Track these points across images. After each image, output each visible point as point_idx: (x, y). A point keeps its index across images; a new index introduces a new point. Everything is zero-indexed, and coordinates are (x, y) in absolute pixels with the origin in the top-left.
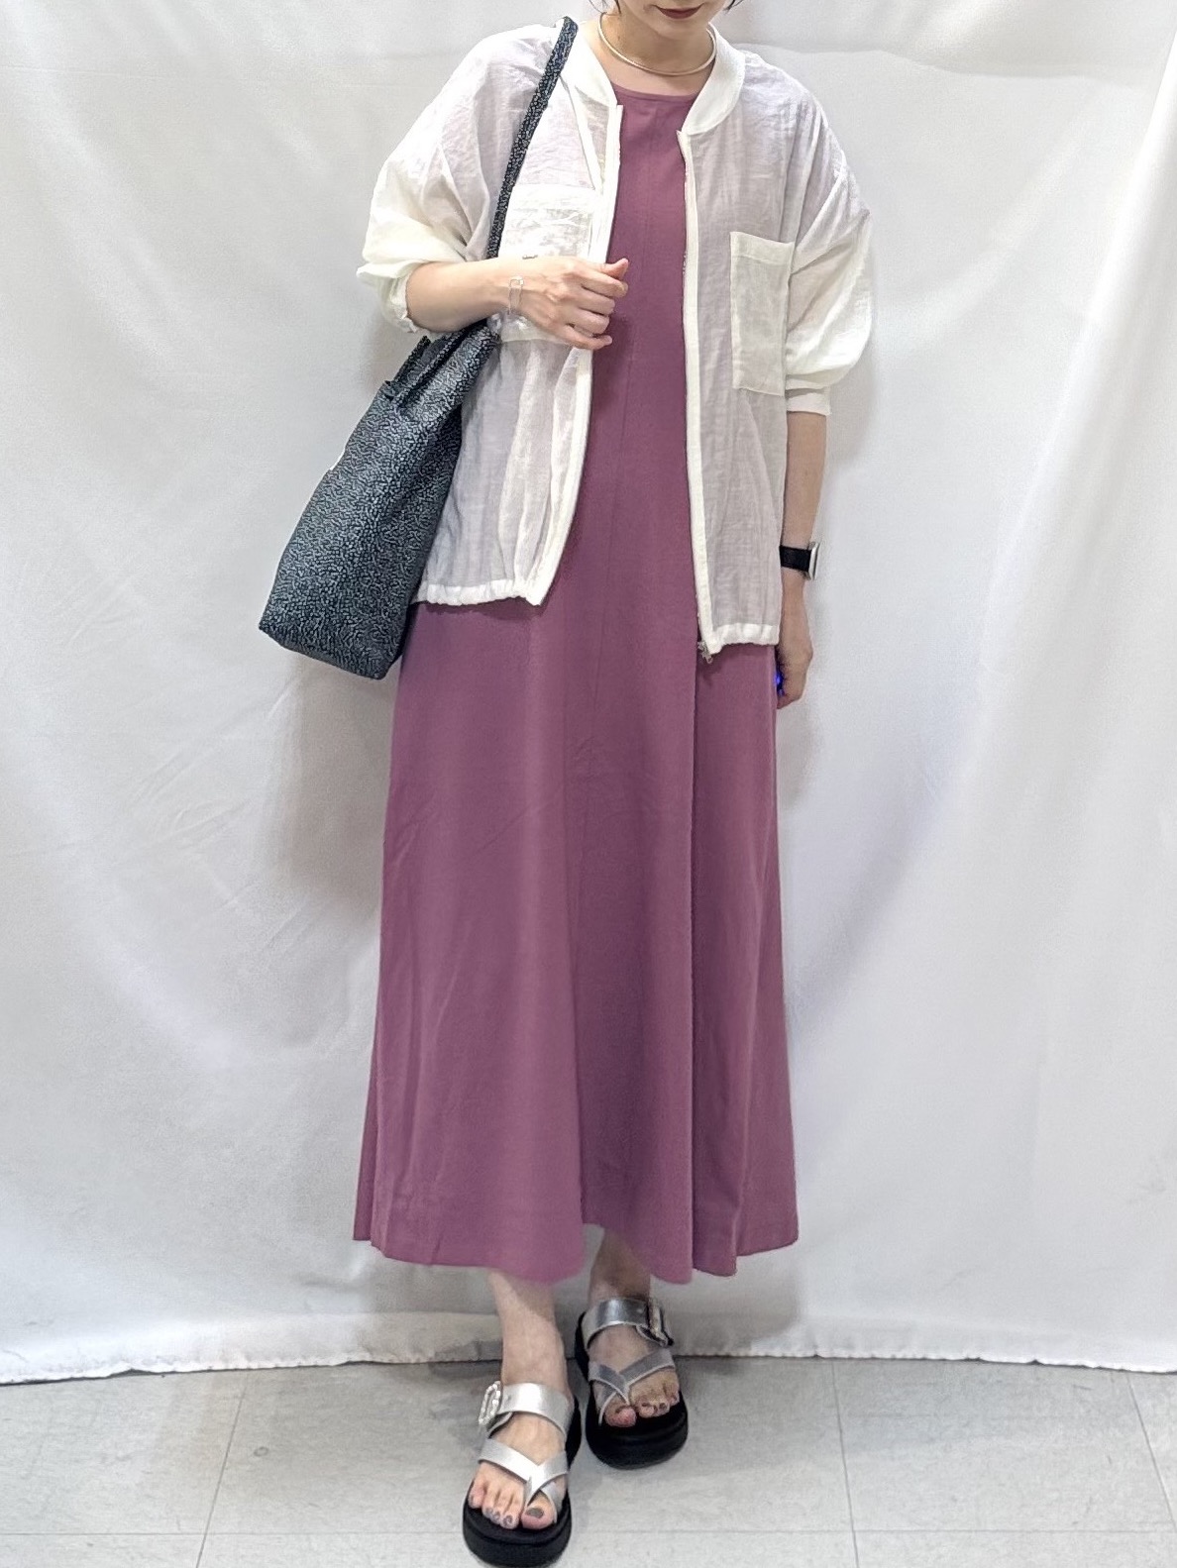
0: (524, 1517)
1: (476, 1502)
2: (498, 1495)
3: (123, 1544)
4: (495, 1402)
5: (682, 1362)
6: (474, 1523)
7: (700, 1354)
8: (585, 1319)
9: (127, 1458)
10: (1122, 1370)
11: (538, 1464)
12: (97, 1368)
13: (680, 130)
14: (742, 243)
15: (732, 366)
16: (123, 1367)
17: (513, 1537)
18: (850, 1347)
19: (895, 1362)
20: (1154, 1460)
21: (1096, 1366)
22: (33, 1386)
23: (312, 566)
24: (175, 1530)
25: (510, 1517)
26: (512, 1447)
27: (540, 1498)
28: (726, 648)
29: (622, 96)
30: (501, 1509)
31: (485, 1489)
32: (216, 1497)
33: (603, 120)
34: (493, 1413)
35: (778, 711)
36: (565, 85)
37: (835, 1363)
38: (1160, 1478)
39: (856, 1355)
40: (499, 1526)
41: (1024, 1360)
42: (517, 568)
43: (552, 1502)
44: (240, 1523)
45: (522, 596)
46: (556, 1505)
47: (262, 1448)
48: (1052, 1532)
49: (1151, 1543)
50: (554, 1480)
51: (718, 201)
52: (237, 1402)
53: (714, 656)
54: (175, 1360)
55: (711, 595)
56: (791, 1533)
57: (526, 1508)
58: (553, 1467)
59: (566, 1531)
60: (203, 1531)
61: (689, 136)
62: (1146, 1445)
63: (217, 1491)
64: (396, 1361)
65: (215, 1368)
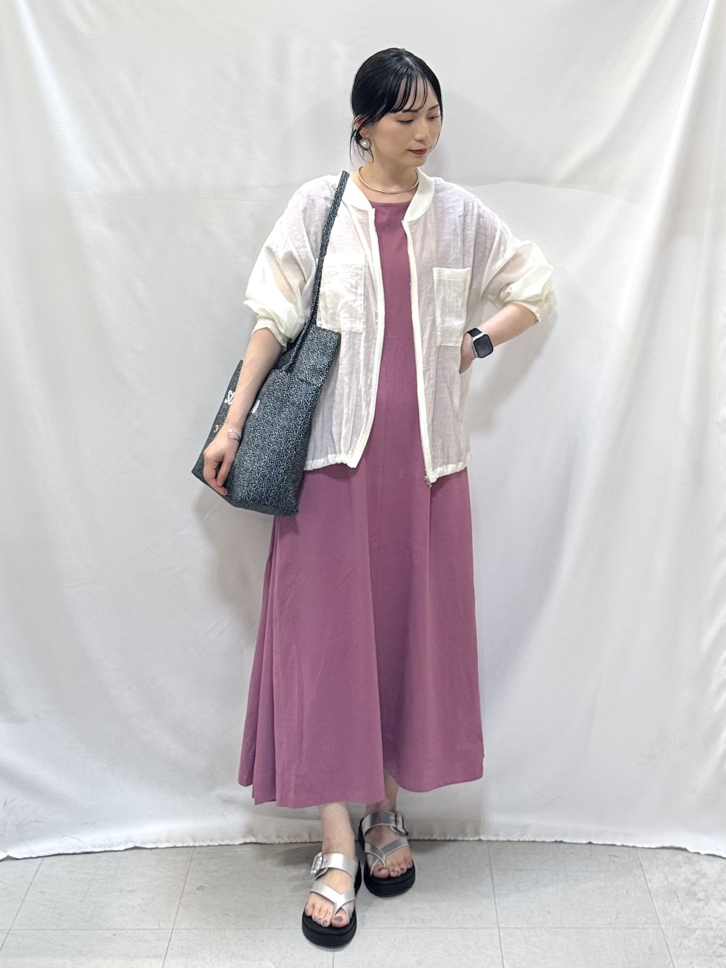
0: (333, 922)
1: (309, 914)
2: (320, 910)
3: (130, 935)
4: (319, 863)
5: (413, 843)
6: (308, 924)
7: (422, 838)
8: (364, 822)
9: (133, 891)
10: (634, 847)
11: (341, 894)
12: (118, 846)
13: (403, 220)
14: (440, 273)
15: (436, 335)
16: (131, 845)
17: (328, 931)
18: (497, 835)
19: (520, 843)
20: (650, 893)
21: (621, 844)
22: (85, 855)
23: (251, 458)
24: (157, 927)
25: (326, 921)
26: (328, 886)
27: (341, 911)
28: (439, 479)
29: (373, 205)
30: (322, 917)
31: (313, 906)
32: (178, 911)
33: (366, 218)
34: (318, 868)
36: (344, 204)
37: (489, 843)
38: (652, 901)
39: (500, 839)
40: (320, 925)
41: (584, 842)
42: (342, 449)
43: (348, 914)
44: (190, 924)
45: (344, 463)
46: (350, 916)
47: (201, 886)
48: (598, 928)
49: (648, 934)
50: (349, 902)
51: (425, 253)
52: (188, 863)
53: (432, 484)
54: (157, 842)
55: (431, 453)
56: (467, 929)
57: (334, 917)
58: (348, 896)
59: (354, 927)
60: (172, 928)
61: (408, 222)
62: (646, 884)
63: (178, 908)
64: (268, 842)
65: (177, 846)
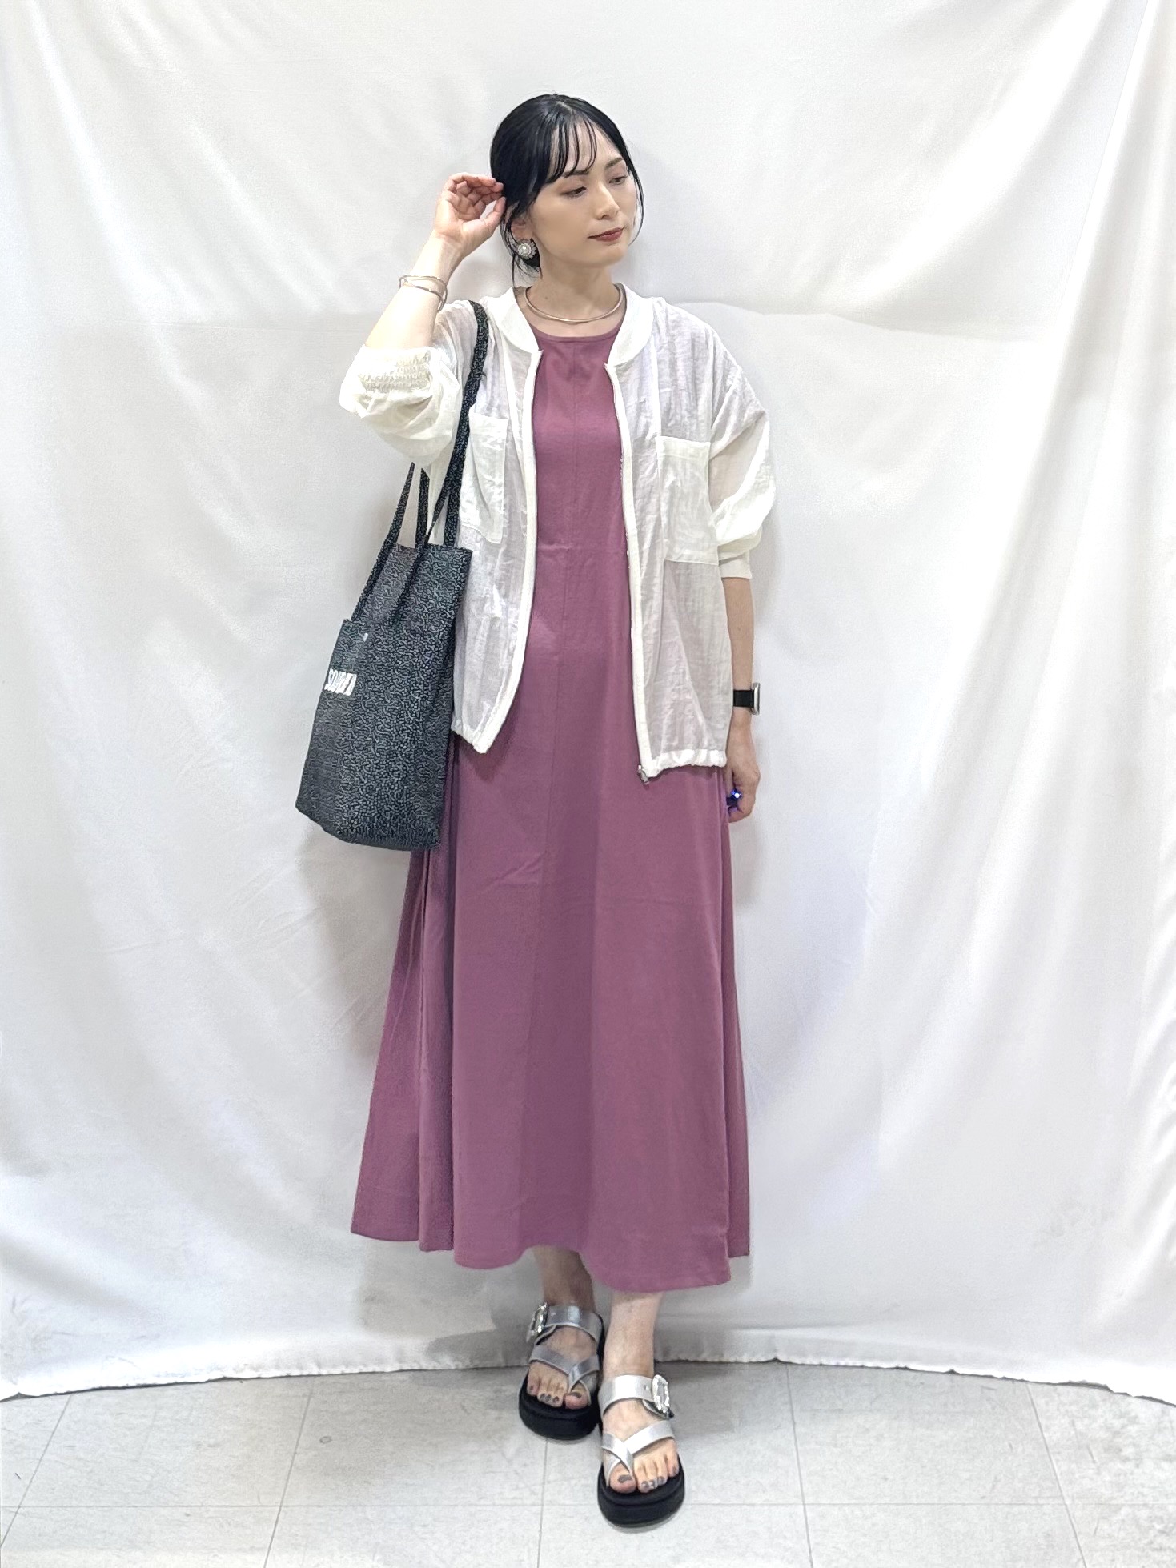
1: (533, 1391)
3: (214, 1515)
6: (530, 1407)
7: (683, 1358)
9: (217, 1444)
10: (1023, 1380)
12: (196, 1374)
13: (608, 362)
14: (667, 447)
18: (804, 1355)
19: (838, 1368)
20: (1047, 1448)
21: (1001, 1376)
24: (256, 1503)
25: (558, 1398)
27: (579, 1386)
29: (542, 340)
31: (540, 1382)
32: (289, 1476)
33: (525, 363)
35: (731, 826)
37: (790, 1366)
38: (1051, 1460)
39: (809, 1362)
41: (943, 1369)
44: (309, 1497)
47: (326, 1437)
48: (964, 1504)
49: (1044, 1514)
50: (589, 1375)
52: (306, 1399)
53: (652, 778)
55: (649, 730)
56: (753, 1505)
60: (279, 1504)
61: (615, 366)
62: (1040, 1434)
63: (290, 1472)
65: (292, 1374)
